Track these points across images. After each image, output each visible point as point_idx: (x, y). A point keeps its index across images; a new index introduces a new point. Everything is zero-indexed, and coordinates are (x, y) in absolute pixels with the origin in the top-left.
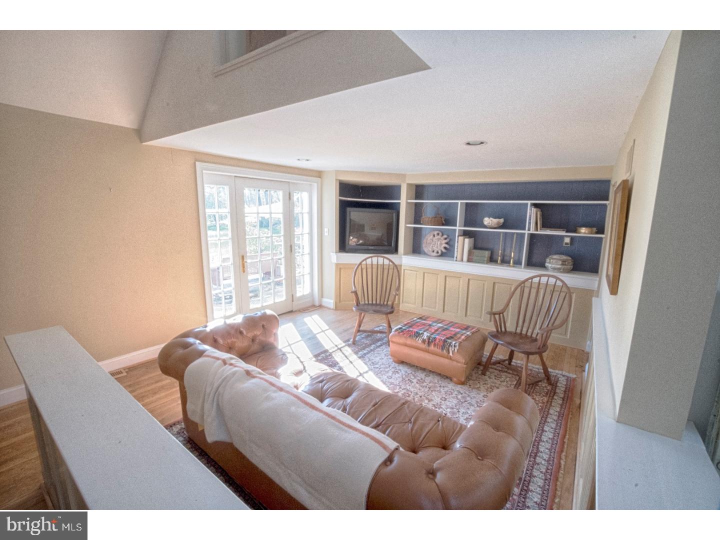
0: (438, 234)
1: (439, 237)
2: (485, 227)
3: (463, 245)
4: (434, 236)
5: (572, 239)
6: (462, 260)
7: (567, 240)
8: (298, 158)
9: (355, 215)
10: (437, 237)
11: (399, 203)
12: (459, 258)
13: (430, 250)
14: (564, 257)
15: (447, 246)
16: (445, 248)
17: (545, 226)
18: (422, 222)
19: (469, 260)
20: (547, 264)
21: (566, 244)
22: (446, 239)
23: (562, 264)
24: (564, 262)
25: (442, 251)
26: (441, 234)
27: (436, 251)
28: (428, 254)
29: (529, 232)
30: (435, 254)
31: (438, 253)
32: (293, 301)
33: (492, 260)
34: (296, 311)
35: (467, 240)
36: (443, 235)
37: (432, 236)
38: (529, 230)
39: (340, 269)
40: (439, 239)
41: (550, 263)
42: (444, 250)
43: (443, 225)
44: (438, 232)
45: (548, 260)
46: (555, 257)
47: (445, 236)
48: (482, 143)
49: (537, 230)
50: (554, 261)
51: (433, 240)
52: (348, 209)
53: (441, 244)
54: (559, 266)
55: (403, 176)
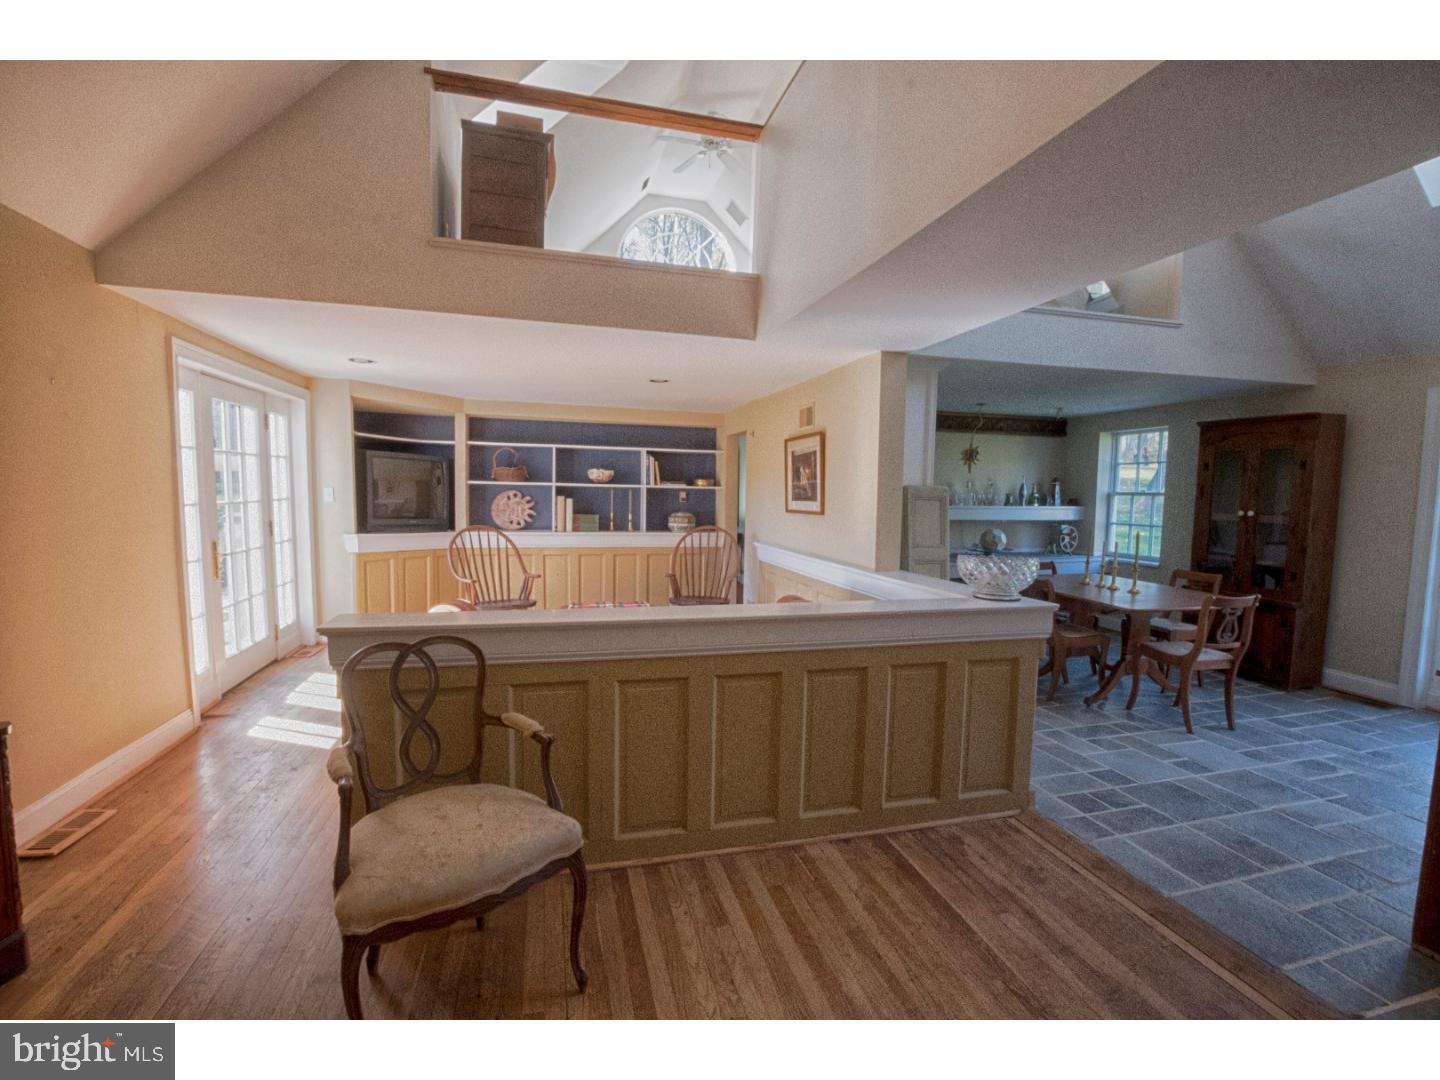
0: (515, 495)
1: (518, 499)
2: (592, 482)
3: (563, 508)
4: (509, 498)
5: (688, 492)
6: (565, 530)
7: (683, 495)
8: (351, 357)
9: (380, 463)
10: (513, 500)
11: (453, 447)
12: (560, 527)
13: (506, 520)
14: (688, 515)
15: (532, 512)
16: (530, 516)
17: (664, 479)
18: (493, 477)
19: (575, 529)
20: (670, 525)
21: (683, 499)
22: (528, 502)
23: (689, 522)
24: (689, 518)
25: (526, 521)
26: (519, 495)
27: (515, 522)
28: (503, 527)
29: (649, 486)
30: (515, 526)
31: (519, 524)
32: (277, 639)
33: (604, 527)
34: (284, 659)
35: (570, 501)
36: (523, 497)
37: (506, 499)
38: (648, 483)
39: (365, 564)
40: (518, 503)
41: (675, 522)
42: (529, 520)
43: (526, 480)
44: (514, 492)
45: (671, 519)
46: (679, 514)
47: (528, 498)
48: (666, 381)
49: (656, 483)
50: (680, 520)
51: (509, 507)
52: (369, 453)
53: (523, 510)
54: (686, 525)
55: (459, 402)
